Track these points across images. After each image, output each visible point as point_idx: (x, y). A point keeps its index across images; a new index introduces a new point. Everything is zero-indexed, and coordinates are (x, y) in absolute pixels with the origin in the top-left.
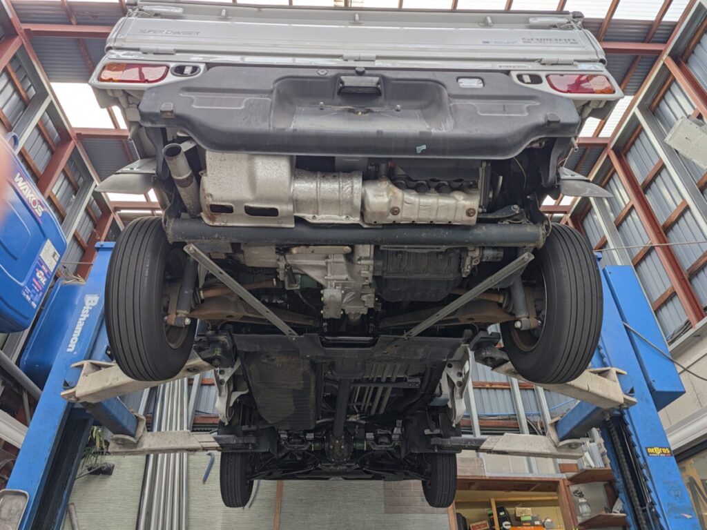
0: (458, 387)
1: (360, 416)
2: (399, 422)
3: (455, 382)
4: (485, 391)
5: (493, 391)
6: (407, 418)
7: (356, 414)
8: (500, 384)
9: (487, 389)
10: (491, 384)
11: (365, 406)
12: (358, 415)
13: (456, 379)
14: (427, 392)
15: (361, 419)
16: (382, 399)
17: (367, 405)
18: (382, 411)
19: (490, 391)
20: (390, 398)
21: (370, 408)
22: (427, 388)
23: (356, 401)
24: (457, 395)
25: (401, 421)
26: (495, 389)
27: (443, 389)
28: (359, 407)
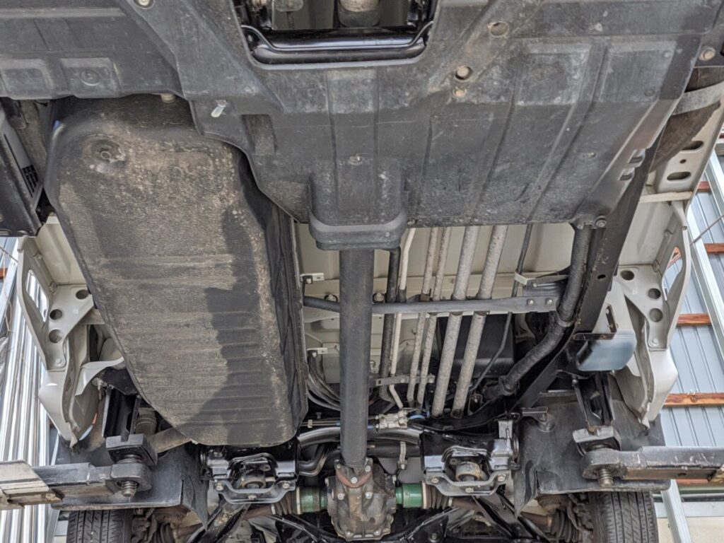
0: (652, 324)
1: (409, 415)
2: (505, 427)
3: (645, 311)
4: (683, 411)
5: (699, 411)
6: (525, 413)
7: (395, 409)
8: (714, 396)
9: (687, 407)
10: (694, 397)
11: (417, 386)
12: (402, 414)
13: (646, 305)
14: (578, 322)
15: (410, 424)
16: (456, 371)
17: (424, 383)
18: (460, 402)
19: (692, 411)
20: (477, 369)
21: (430, 390)
22: (576, 310)
23: (393, 371)
24: (652, 341)
25: (510, 423)
26: (703, 407)
27: (617, 321)
28: (402, 389)
